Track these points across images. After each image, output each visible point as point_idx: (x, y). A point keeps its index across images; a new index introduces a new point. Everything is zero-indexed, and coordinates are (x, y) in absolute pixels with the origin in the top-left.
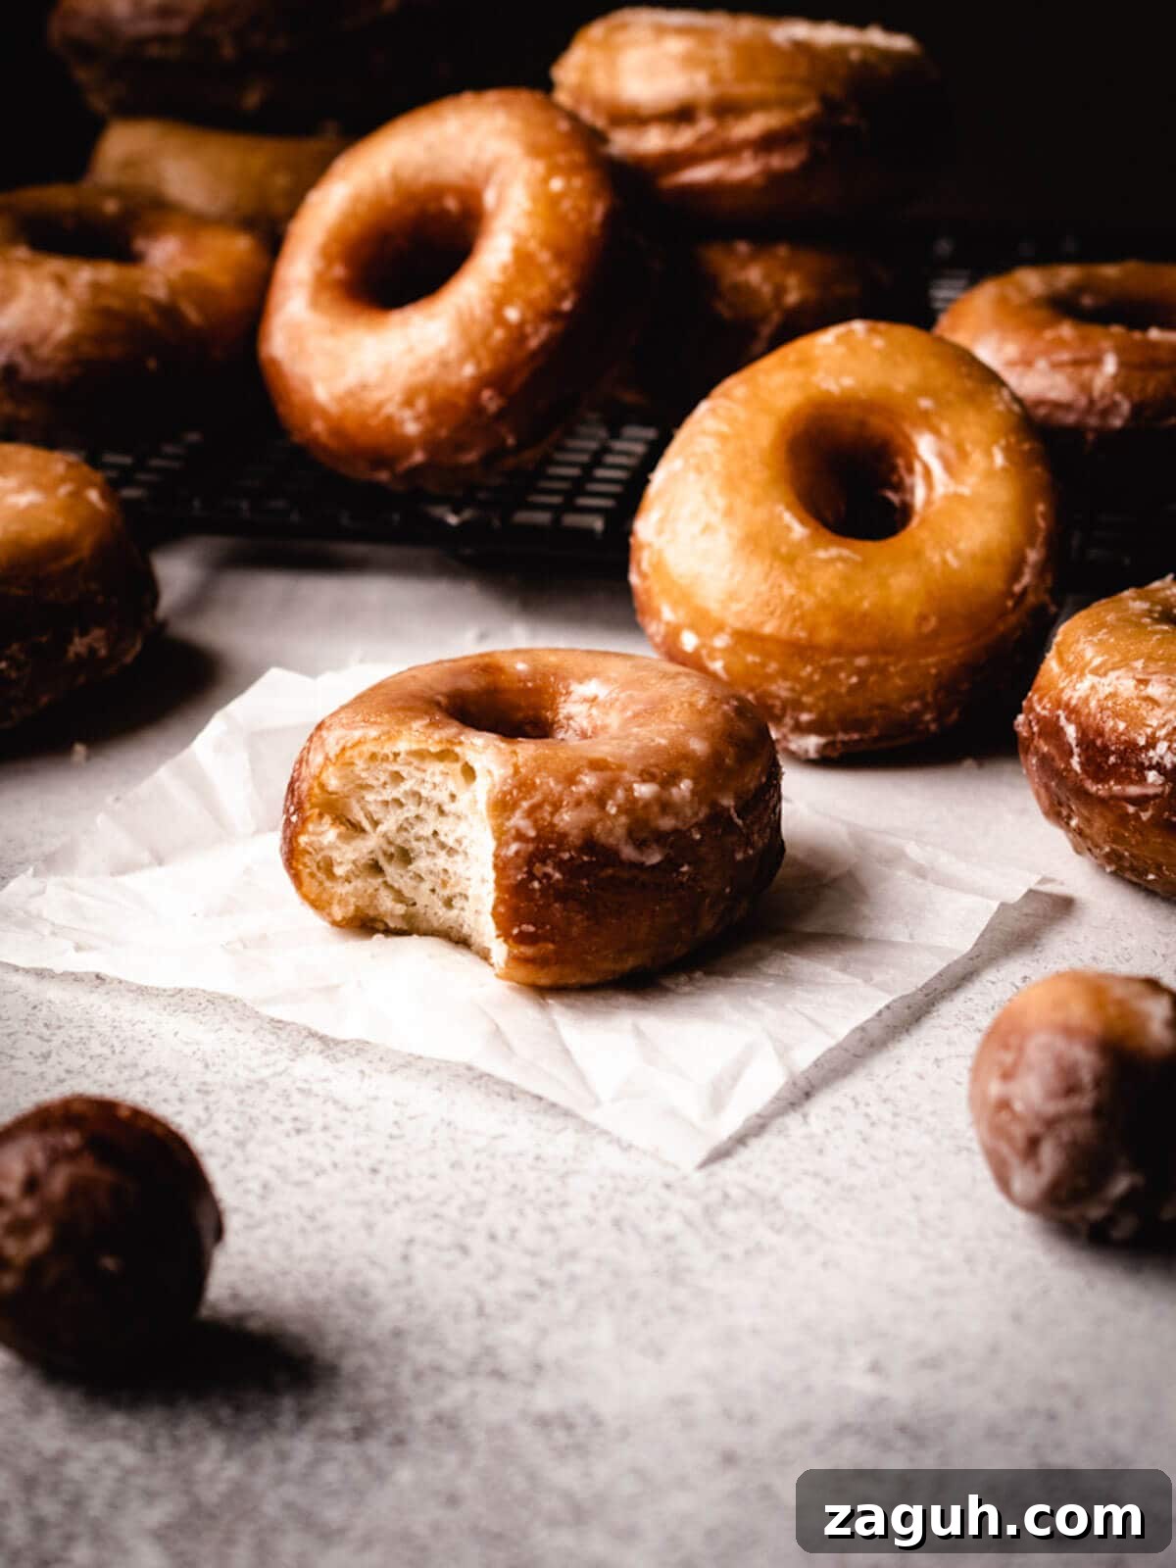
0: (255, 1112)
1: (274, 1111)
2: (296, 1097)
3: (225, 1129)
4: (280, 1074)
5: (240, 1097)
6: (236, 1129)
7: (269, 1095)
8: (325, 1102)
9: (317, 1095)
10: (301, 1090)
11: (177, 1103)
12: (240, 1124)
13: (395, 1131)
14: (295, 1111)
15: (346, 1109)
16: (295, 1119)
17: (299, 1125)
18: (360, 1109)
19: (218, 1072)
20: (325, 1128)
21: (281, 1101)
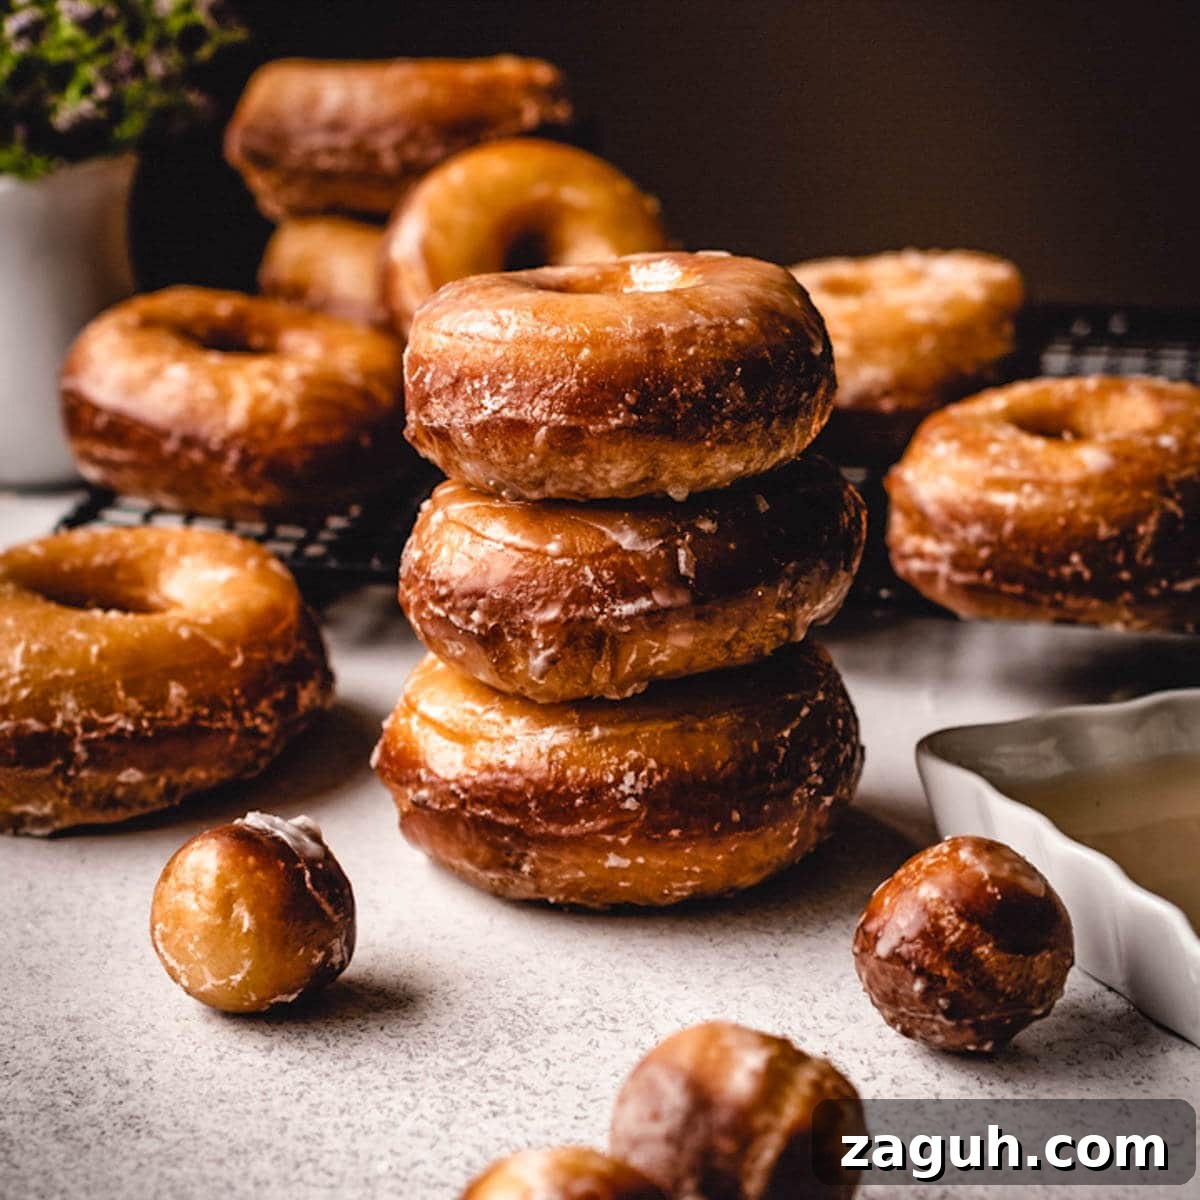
0: (455, 1098)
1: (473, 1096)
2: (491, 1084)
3: (429, 1112)
4: (475, 1063)
5: (442, 1084)
6: (440, 1112)
7: (467, 1082)
8: (516, 1088)
9: (509, 1082)
10: (495, 1078)
11: (386, 1089)
12: (443, 1109)
13: (581, 1114)
14: (491, 1096)
15: (535, 1093)
16: (491, 1103)
17: (495, 1108)
18: (548, 1093)
19: (422, 1062)
20: (518, 1111)
21: (478, 1087)
